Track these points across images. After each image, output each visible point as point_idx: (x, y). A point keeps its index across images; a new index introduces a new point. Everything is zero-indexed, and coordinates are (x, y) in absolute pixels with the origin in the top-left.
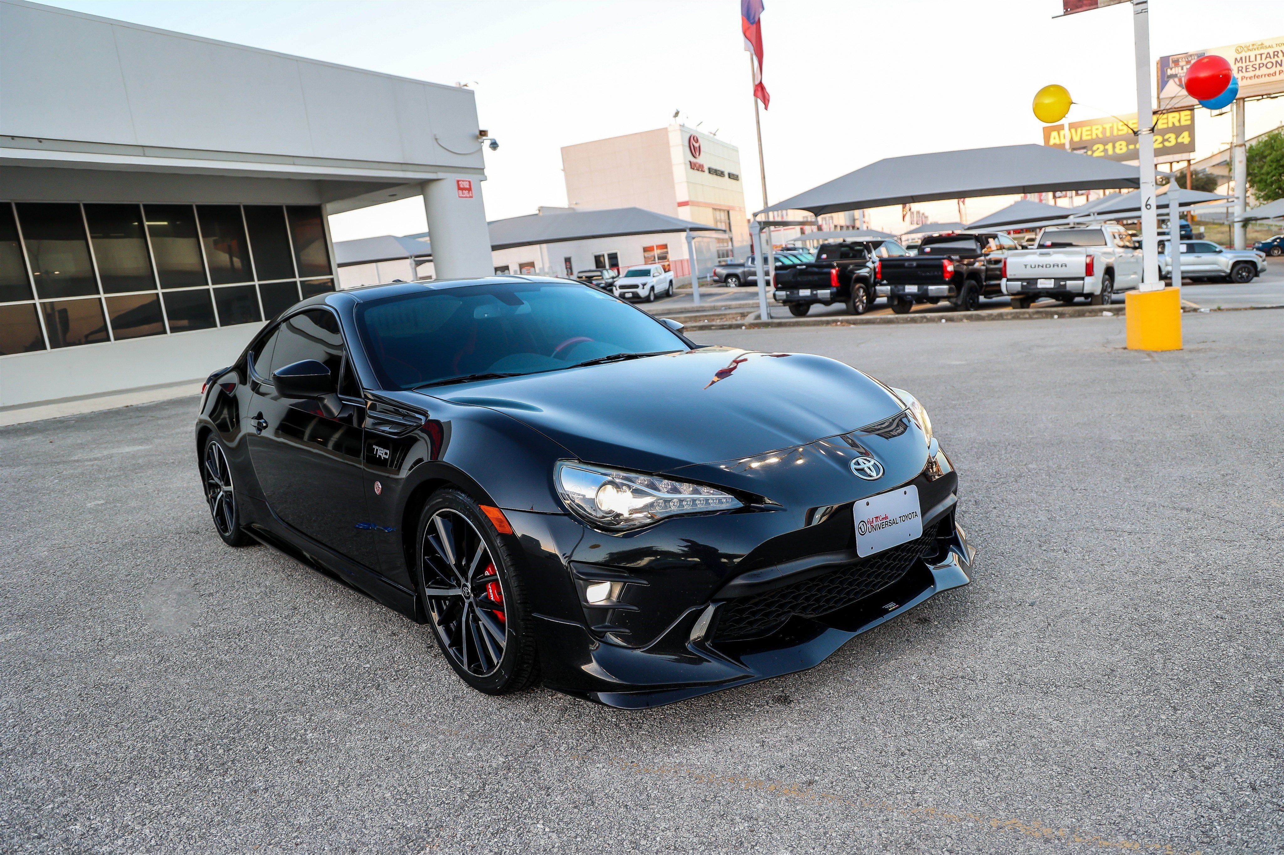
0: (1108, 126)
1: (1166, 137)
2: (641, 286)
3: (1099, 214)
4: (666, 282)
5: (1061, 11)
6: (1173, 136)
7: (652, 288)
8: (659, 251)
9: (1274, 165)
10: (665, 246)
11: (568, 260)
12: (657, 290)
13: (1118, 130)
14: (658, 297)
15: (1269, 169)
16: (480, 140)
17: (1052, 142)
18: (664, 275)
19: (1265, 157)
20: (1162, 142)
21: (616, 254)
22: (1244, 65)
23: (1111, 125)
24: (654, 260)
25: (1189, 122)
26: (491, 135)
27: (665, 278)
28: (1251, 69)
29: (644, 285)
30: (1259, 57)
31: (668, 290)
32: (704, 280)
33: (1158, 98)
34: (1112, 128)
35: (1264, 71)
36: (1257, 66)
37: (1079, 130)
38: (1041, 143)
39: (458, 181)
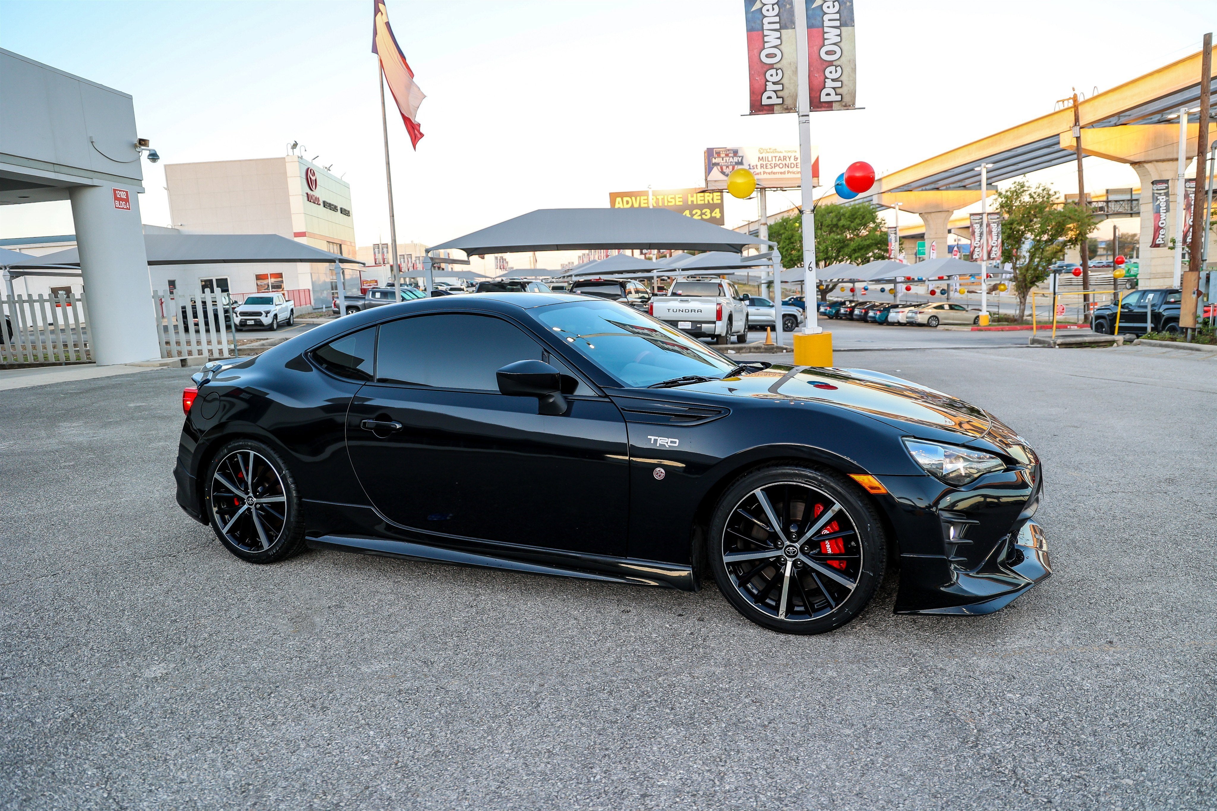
0: (660, 197)
1: (704, 211)
2: (264, 314)
3: (683, 270)
4: (287, 311)
5: (748, 111)
6: (708, 211)
7: (276, 316)
8: (273, 280)
9: (787, 242)
10: (280, 275)
11: (172, 284)
12: (280, 319)
13: (668, 202)
14: (281, 326)
15: (784, 245)
16: (138, 150)
17: (617, 206)
18: (285, 304)
19: (781, 235)
20: (701, 215)
21: (226, 279)
22: (764, 163)
23: (662, 197)
24: (268, 288)
25: (719, 201)
26: (152, 146)
27: (287, 307)
28: (769, 167)
29: (267, 313)
30: (774, 158)
31: (289, 319)
32: (320, 310)
33: (706, 180)
34: (663, 199)
35: (777, 169)
36: (773, 165)
37: (638, 198)
38: (608, 205)
39: (115, 190)
